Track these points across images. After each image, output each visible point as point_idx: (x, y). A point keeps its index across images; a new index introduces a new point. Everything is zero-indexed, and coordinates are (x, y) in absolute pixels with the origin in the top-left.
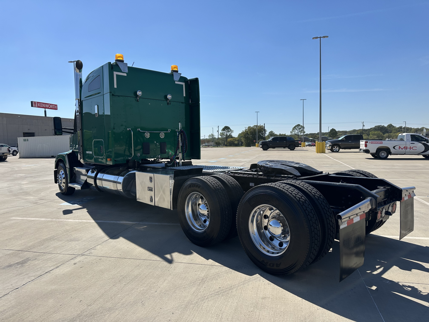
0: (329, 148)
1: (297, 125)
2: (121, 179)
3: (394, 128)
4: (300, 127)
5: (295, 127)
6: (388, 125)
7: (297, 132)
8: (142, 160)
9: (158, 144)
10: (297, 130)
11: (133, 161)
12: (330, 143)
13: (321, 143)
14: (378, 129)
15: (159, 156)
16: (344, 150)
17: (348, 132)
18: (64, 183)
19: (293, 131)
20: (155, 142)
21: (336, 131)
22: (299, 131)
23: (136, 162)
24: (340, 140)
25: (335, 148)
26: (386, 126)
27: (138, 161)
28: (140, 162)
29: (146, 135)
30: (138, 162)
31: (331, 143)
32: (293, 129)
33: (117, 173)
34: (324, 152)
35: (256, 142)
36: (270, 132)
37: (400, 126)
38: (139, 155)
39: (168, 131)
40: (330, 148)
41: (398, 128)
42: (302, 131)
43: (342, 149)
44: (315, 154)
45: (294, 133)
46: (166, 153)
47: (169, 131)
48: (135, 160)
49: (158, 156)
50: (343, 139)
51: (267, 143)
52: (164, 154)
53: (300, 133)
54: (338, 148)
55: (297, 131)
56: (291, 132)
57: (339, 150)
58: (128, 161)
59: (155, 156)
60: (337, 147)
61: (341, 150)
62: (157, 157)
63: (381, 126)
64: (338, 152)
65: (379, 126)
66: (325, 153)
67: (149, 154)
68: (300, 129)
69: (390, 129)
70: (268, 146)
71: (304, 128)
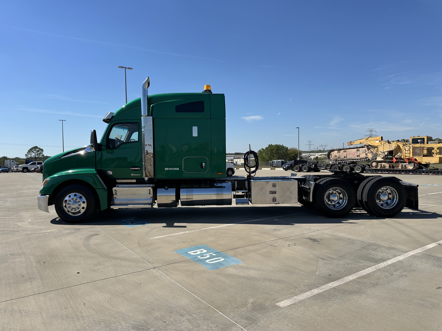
1: (34, 147)
4: (38, 150)
5: (31, 149)
10: (34, 152)
19: (28, 154)
22: (36, 154)
32: (29, 151)
42: (40, 153)
45: (30, 156)
55: (33, 154)
56: (26, 155)
68: (38, 151)
71: (43, 151)
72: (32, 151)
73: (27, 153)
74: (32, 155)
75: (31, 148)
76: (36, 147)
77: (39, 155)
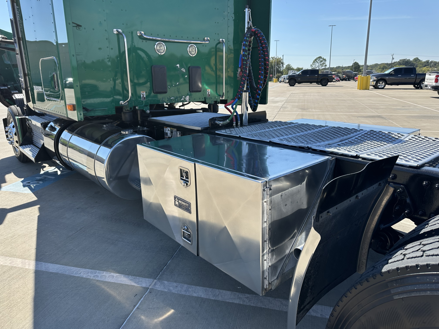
0: (372, 84)
1: (318, 57)
2: (105, 152)
3: (420, 62)
4: (321, 60)
5: (316, 60)
6: (414, 59)
7: (318, 65)
8: (151, 106)
9: (184, 71)
10: (318, 63)
11: (131, 109)
12: (374, 78)
13: (365, 77)
14: (403, 63)
15: (187, 98)
16: (390, 86)
17: (369, 66)
18: (17, 142)
19: (313, 65)
20: (178, 65)
21: (359, 65)
22: (320, 64)
23: (139, 112)
24: (387, 74)
25: (380, 83)
26: (412, 60)
27: (143, 110)
28: (148, 112)
29: (158, 48)
30: (143, 112)
31: (376, 77)
32: (314, 62)
33: (98, 135)
34: (368, 88)
35: (272, 77)
36: (287, 66)
37: (427, 60)
38: (143, 95)
39: (204, 40)
40: (374, 83)
41: (425, 62)
42: (323, 64)
43: (389, 84)
44: (356, 90)
45: (314, 66)
46: (200, 91)
47: (208, 40)
48: (135, 107)
49: (185, 97)
50: (391, 72)
51: (295, 77)
52: (197, 93)
53: (321, 67)
54: (384, 84)
56: (311, 66)
57: (385, 86)
58: (119, 109)
59: (179, 99)
60: (382, 83)
61: (387, 86)
62: (183, 99)
63: (406, 59)
64: (383, 88)
65: (404, 60)
66: (369, 90)
67: (166, 92)
68: (321, 61)
69: (415, 63)
70: (295, 80)
71: (326, 61)
72: (317, 61)
73: (313, 63)
74: (316, 65)
75: (316, 58)
76: (320, 57)
77: (323, 65)
